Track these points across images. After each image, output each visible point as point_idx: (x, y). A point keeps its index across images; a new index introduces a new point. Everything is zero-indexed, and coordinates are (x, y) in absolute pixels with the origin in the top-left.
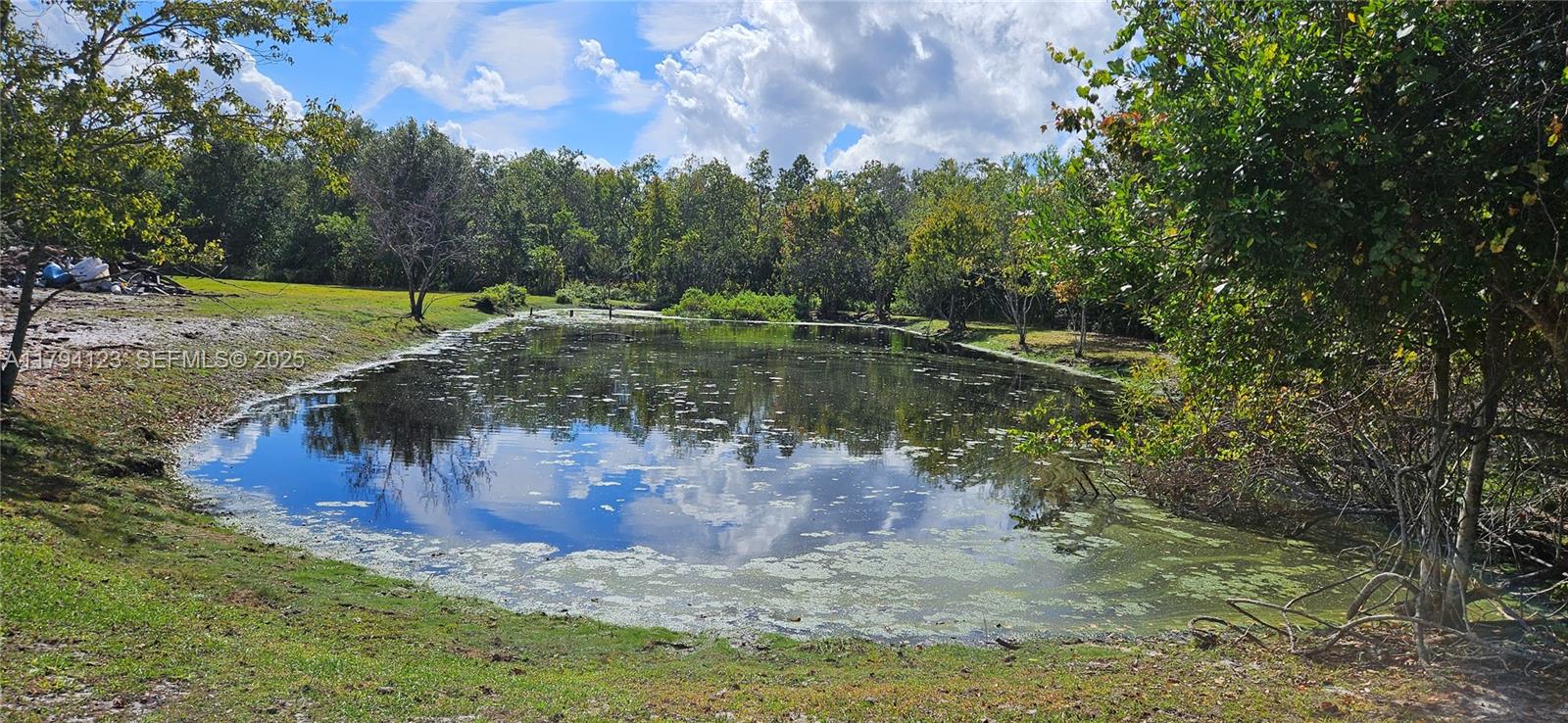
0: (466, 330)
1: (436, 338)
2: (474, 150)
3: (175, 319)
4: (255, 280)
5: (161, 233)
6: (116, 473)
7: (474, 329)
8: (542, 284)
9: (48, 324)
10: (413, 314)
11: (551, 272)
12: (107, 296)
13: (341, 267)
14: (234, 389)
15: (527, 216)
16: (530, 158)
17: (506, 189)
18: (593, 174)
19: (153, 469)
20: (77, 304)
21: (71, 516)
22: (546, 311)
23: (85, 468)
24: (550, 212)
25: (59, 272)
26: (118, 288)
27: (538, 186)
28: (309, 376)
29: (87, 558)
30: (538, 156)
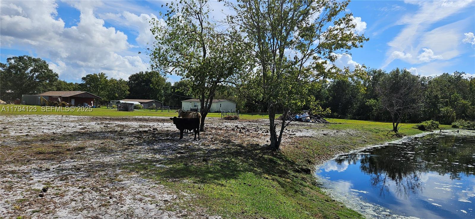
0: (413, 136)
1: (401, 138)
2: (420, 76)
3: (322, 130)
4: (348, 119)
5: (315, 106)
6: (297, 171)
7: (416, 136)
8: (447, 120)
9: (292, 130)
10: (394, 130)
11: (450, 116)
12: (308, 123)
13: (373, 115)
14: (334, 151)
15: (440, 97)
16: (442, 76)
17: (432, 88)
18: (469, 80)
19: (308, 171)
20: (300, 125)
21: (284, 182)
22: (447, 130)
23: (291, 169)
24: (450, 95)
25: (299, 117)
26: (311, 121)
27: (445, 86)
28: (357, 148)
29: (284, 195)
30: (445, 75)
